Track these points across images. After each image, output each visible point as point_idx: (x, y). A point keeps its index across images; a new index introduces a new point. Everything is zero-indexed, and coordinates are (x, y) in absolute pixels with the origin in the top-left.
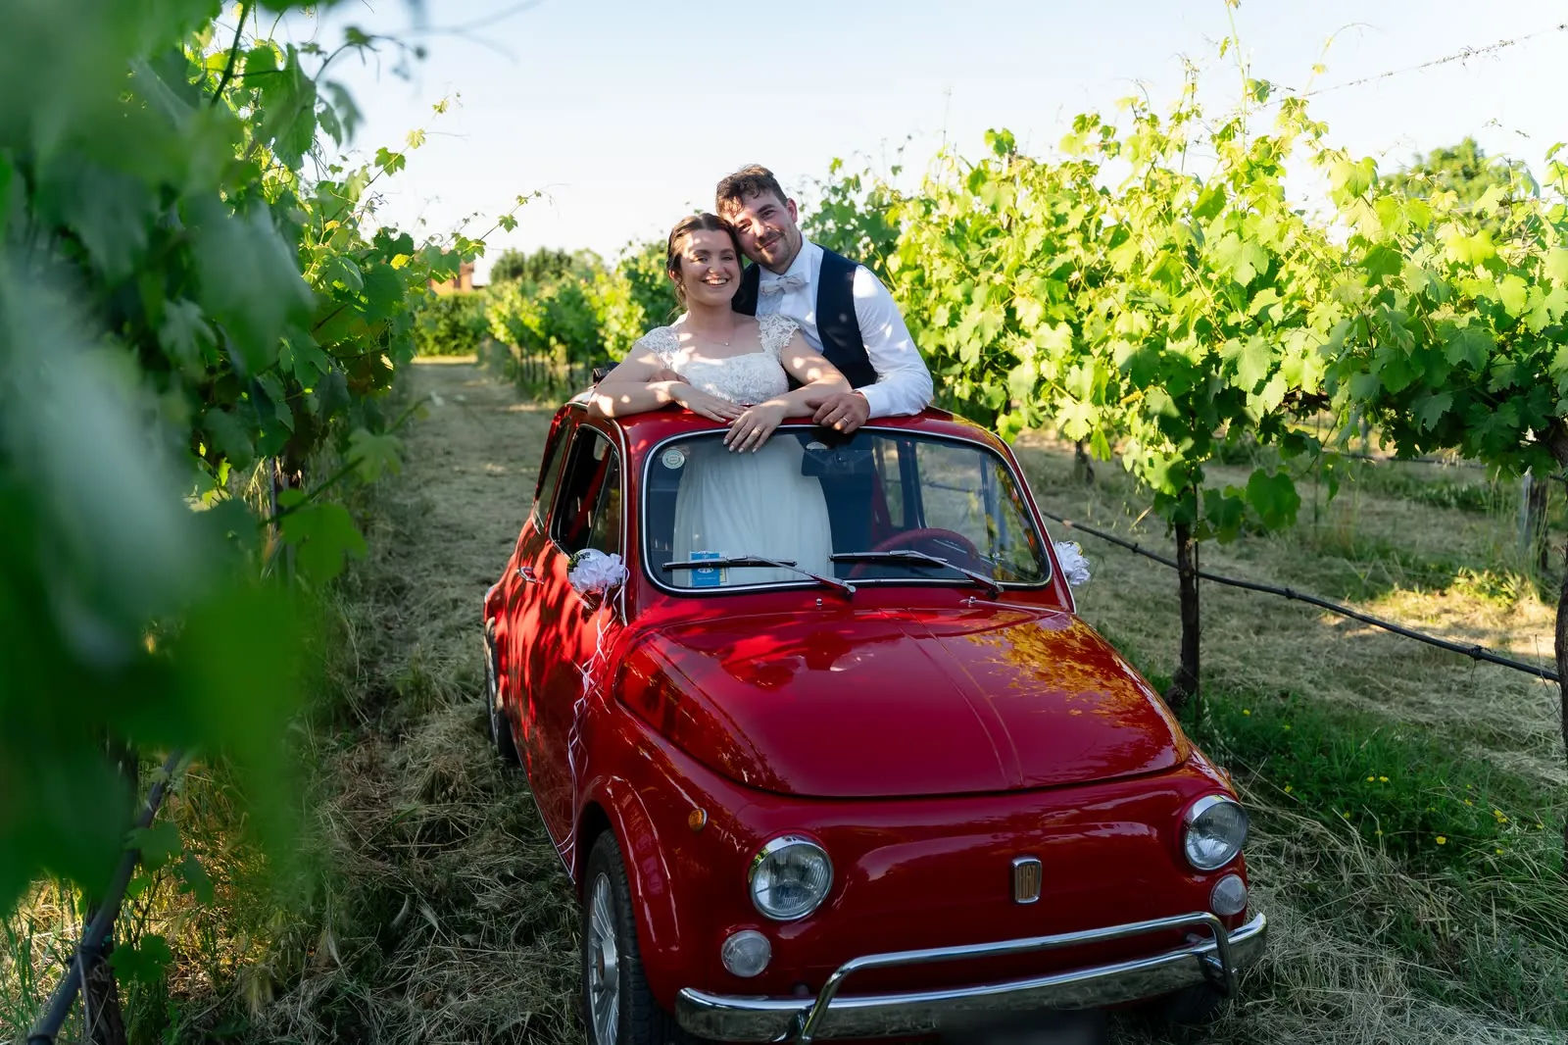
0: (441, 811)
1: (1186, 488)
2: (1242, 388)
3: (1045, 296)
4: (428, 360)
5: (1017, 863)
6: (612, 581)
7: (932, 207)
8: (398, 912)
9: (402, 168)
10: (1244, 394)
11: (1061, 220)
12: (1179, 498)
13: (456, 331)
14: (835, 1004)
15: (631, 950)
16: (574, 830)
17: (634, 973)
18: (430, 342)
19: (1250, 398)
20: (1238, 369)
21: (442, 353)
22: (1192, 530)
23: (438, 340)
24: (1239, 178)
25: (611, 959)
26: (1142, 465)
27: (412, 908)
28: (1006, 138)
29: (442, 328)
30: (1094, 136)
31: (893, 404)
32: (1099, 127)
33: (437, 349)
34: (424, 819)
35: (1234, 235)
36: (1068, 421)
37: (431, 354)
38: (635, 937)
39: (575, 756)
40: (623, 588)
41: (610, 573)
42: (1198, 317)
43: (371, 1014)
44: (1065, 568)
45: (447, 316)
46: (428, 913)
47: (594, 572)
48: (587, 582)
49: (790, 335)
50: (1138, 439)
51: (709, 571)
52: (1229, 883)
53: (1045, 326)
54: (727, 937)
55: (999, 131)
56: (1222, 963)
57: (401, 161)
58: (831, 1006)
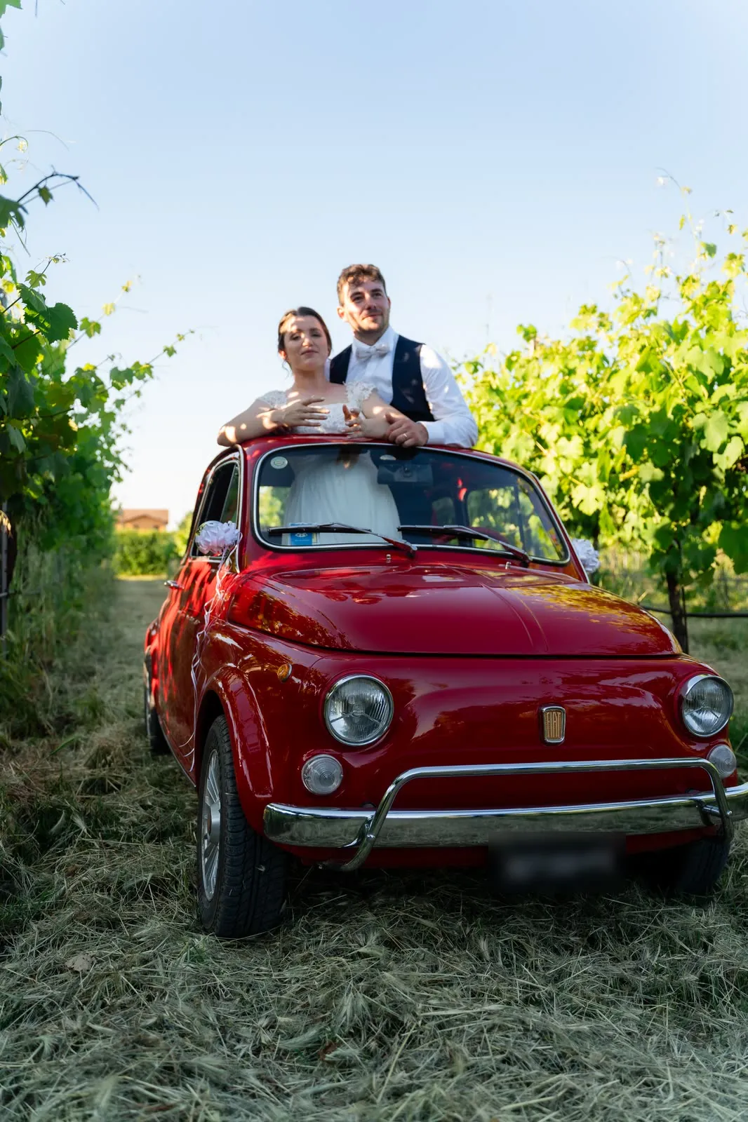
0: (101, 772)
1: (672, 547)
2: (710, 449)
3: (562, 420)
4: (133, 578)
5: (544, 709)
6: (229, 542)
7: (479, 367)
8: (56, 823)
9: (99, 333)
10: (711, 454)
11: (571, 372)
12: (668, 553)
13: (153, 558)
14: (391, 816)
15: (230, 788)
16: (194, 733)
17: (231, 806)
18: (135, 565)
19: (716, 458)
20: (706, 435)
21: (143, 573)
22: (678, 577)
23: (140, 565)
24: (698, 308)
25: (216, 819)
26: (639, 530)
27: (67, 818)
28: (531, 330)
29: (143, 556)
30: (594, 319)
31: (446, 435)
32: (597, 314)
33: (139, 571)
34: (87, 778)
35: (697, 348)
36: (582, 501)
37: (135, 574)
38: (233, 778)
39: (197, 676)
40: (237, 546)
41: (228, 533)
42: (673, 405)
43: (24, 880)
44: (580, 556)
45: (147, 548)
46: (80, 822)
47: (215, 534)
48: (209, 540)
49: (370, 392)
50: (635, 510)
51: (304, 535)
52: (721, 750)
53: (564, 439)
54: (305, 762)
55: (526, 326)
56: (720, 811)
57: (97, 328)
58: (388, 816)
